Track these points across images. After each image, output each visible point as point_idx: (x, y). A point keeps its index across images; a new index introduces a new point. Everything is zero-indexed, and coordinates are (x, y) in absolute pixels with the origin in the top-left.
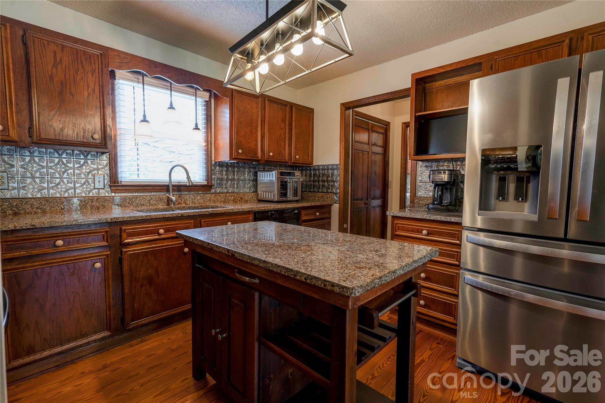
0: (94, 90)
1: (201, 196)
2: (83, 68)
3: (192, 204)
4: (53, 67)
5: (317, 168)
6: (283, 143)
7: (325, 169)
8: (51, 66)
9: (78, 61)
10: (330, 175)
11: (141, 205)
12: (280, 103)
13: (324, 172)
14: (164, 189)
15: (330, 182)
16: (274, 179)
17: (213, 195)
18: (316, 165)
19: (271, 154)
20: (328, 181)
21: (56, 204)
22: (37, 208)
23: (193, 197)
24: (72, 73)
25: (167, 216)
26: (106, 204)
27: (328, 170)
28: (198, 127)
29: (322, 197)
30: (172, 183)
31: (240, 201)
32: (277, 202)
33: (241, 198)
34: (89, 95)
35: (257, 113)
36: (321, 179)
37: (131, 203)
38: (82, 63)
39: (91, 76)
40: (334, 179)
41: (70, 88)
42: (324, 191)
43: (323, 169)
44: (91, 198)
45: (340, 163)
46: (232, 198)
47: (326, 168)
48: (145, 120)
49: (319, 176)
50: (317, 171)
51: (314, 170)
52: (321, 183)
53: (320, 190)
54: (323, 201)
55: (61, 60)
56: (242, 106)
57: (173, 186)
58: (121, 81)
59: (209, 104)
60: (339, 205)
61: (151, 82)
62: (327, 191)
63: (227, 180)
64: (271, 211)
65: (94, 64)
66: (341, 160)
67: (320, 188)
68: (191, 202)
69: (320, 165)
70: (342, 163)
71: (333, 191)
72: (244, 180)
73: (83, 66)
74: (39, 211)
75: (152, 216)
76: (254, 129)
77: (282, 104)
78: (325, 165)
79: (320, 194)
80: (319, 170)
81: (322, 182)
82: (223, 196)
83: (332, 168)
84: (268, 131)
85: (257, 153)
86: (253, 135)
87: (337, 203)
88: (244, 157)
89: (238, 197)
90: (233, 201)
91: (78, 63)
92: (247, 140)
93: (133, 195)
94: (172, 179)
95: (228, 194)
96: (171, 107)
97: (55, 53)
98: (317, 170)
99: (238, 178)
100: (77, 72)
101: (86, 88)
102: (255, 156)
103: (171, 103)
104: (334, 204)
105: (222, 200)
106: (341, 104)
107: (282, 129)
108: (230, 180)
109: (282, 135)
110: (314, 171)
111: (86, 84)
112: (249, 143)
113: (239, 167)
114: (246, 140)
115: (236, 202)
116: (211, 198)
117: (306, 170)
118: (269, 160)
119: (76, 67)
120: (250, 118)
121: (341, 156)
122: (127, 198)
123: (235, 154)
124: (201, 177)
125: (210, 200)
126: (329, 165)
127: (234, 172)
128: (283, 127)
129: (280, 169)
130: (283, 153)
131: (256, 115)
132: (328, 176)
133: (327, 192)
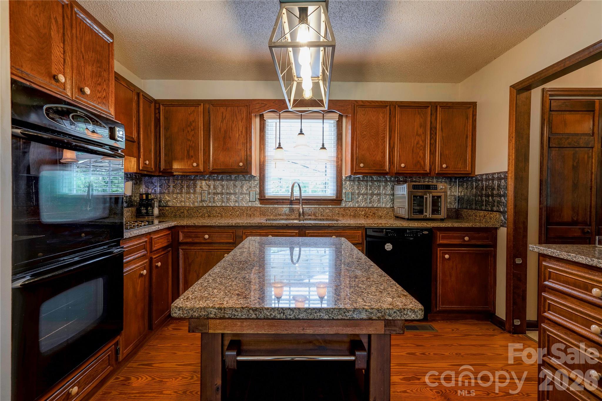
0: (242, 132)
1: (329, 210)
2: (237, 119)
3: (321, 216)
4: (221, 122)
5: (479, 178)
6: (421, 152)
7: (489, 180)
8: (220, 122)
9: (234, 115)
10: (496, 187)
11: (279, 215)
12: (419, 106)
13: (488, 183)
14: (297, 202)
15: (496, 196)
16: (405, 193)
17: (342, 209)
18: (478, 175)
19: (403, 165)
20: (492, 196)
21: (228, 211)
22: (219, 213)
23: (322, 210)
24: (230, 123)
25: (274, 225)
26: (255, 213)
27: (493, 179)
28: (325, 147)
29: (485, 216)
30: (302, 198)
31: (372, 216)
32: (408, 219)
33: (374, 213)
34: (239, 135)
35: (384, 123)
36: (484, 192)
37: (271, 213)
38: (236, 115)
39: (241, 122)
40: (500, 192)
41: (229, 134)
42: (488, 208)
43: (487, 180)
44: (246, 208)
45: (509, 169)
46: (363, 213)
47: (491, 177)
48: (280, 147)
49: (482, 189)
50: (480, 182)
51: (477, 180)
52: (484, 198)
53: (484, 208)
54: (486, 222)
55: (225, 117)
56: (365, 120)
57: (303, 200)
58: (269, 121)
59: (340, 123)
60: (507, 229)
61: (289, 116)
62: (492, 209)
63: (359, 194)
64: (386, 229)
65: (243, 114)
66: (510, 165)
67: (483, 205)
68: (320, 214)
69: (484, 174)
70: (513, 168)
71: (500, 209)
72: (378, 194)
73: (236, 117)
74: (219, 215)
75: (263, 224)
76: (380, 140)
77: (420, 106)
78: (489, 174)
79: (482, 213)
80: (482, 180)
81: (486, 196)
82: (353, 210)
83: (498, 177)
84: (400, 140)
85: (384, 165)
86: (379, 147)
87: (505, 227)
88: (367, 171)
89: (370, 212)
90: (364, 216)
91: (234, 116)
92: (371, 153)
93: (274, 206)
94: (302, 194)
95: (358, 209)
96: (301, 133)
97: (223, 113)
98: (479, 180)
99: (359, 192)
100: (233, 122)
101: (237, 132)
102: (382, 169)
103: (301, 129)
104: (501, 228)
105: (352, 214)
106: (511, 86)
107: (419, 135)
108: (362, 194)
109: (421, 143)
110: (486, 182)
111: (237, 129)
112: (373, 156)
113: (372, 182)
114: (369, 153)
115: (367, 217)
116: (340, 212)
117: (468, 180)
118: (400, 172)
119: (233, 119)
120: (374, 130)
121: (511, 160)
122: (269, 209)
123: (356, 168)
124: (332, 192)
125: (338, 213)
126: (495, 173)
127: (367, 186)
128: (421, 133)
129: (412, 181)
130: (422, 163)
131: (382, 125)
132: (493, 189)
133: (492, 211)
